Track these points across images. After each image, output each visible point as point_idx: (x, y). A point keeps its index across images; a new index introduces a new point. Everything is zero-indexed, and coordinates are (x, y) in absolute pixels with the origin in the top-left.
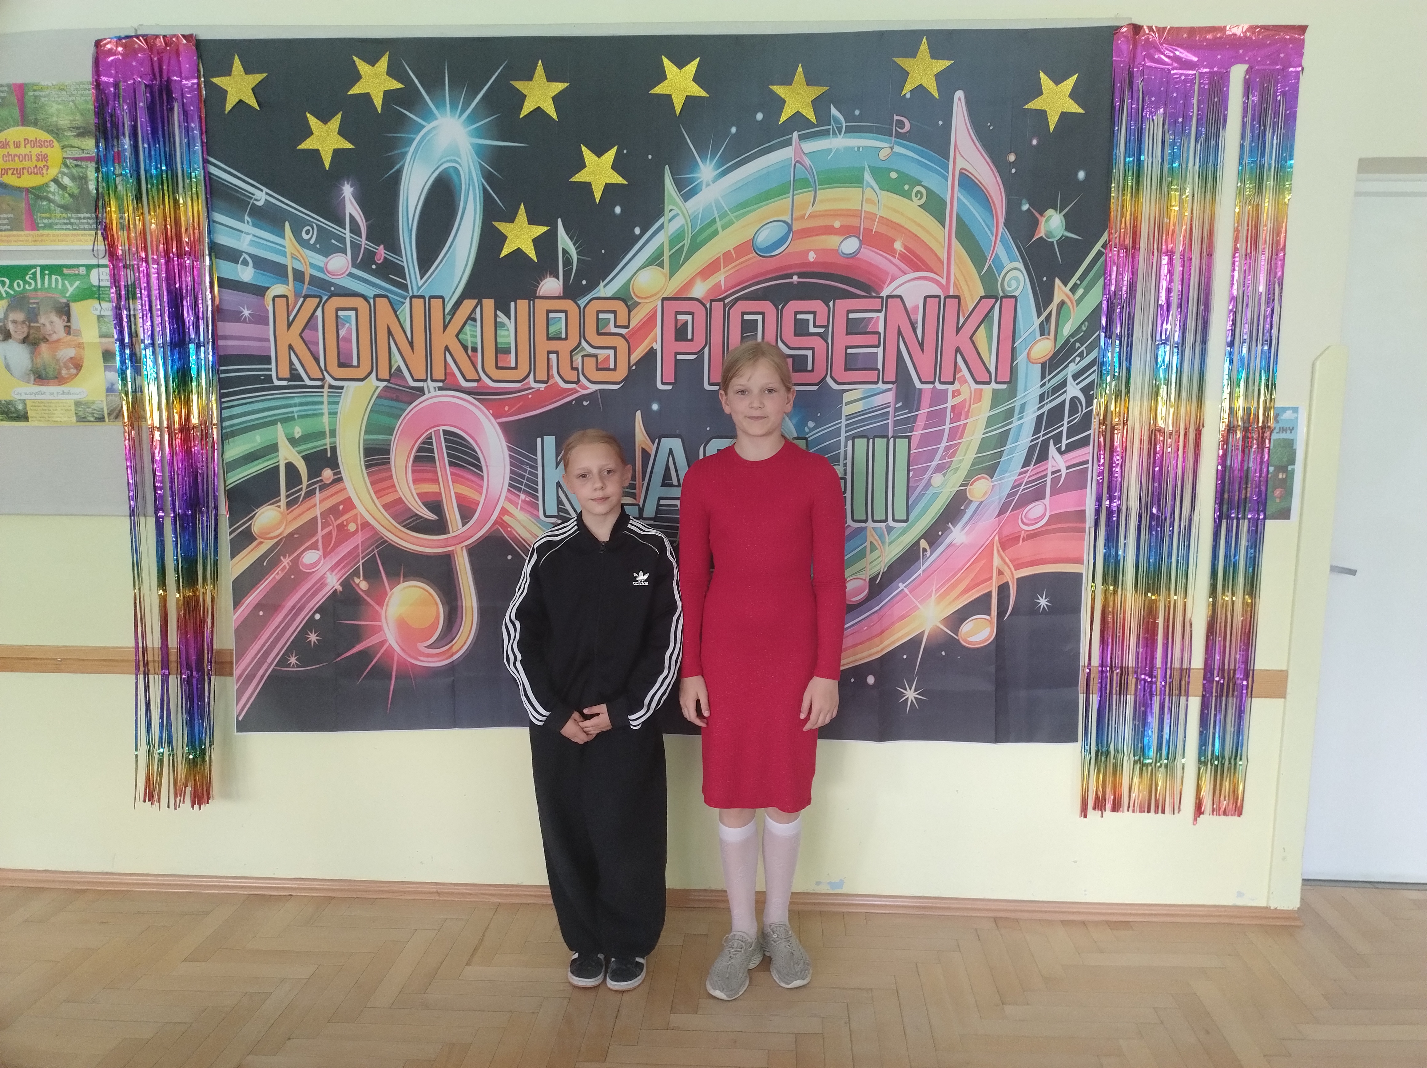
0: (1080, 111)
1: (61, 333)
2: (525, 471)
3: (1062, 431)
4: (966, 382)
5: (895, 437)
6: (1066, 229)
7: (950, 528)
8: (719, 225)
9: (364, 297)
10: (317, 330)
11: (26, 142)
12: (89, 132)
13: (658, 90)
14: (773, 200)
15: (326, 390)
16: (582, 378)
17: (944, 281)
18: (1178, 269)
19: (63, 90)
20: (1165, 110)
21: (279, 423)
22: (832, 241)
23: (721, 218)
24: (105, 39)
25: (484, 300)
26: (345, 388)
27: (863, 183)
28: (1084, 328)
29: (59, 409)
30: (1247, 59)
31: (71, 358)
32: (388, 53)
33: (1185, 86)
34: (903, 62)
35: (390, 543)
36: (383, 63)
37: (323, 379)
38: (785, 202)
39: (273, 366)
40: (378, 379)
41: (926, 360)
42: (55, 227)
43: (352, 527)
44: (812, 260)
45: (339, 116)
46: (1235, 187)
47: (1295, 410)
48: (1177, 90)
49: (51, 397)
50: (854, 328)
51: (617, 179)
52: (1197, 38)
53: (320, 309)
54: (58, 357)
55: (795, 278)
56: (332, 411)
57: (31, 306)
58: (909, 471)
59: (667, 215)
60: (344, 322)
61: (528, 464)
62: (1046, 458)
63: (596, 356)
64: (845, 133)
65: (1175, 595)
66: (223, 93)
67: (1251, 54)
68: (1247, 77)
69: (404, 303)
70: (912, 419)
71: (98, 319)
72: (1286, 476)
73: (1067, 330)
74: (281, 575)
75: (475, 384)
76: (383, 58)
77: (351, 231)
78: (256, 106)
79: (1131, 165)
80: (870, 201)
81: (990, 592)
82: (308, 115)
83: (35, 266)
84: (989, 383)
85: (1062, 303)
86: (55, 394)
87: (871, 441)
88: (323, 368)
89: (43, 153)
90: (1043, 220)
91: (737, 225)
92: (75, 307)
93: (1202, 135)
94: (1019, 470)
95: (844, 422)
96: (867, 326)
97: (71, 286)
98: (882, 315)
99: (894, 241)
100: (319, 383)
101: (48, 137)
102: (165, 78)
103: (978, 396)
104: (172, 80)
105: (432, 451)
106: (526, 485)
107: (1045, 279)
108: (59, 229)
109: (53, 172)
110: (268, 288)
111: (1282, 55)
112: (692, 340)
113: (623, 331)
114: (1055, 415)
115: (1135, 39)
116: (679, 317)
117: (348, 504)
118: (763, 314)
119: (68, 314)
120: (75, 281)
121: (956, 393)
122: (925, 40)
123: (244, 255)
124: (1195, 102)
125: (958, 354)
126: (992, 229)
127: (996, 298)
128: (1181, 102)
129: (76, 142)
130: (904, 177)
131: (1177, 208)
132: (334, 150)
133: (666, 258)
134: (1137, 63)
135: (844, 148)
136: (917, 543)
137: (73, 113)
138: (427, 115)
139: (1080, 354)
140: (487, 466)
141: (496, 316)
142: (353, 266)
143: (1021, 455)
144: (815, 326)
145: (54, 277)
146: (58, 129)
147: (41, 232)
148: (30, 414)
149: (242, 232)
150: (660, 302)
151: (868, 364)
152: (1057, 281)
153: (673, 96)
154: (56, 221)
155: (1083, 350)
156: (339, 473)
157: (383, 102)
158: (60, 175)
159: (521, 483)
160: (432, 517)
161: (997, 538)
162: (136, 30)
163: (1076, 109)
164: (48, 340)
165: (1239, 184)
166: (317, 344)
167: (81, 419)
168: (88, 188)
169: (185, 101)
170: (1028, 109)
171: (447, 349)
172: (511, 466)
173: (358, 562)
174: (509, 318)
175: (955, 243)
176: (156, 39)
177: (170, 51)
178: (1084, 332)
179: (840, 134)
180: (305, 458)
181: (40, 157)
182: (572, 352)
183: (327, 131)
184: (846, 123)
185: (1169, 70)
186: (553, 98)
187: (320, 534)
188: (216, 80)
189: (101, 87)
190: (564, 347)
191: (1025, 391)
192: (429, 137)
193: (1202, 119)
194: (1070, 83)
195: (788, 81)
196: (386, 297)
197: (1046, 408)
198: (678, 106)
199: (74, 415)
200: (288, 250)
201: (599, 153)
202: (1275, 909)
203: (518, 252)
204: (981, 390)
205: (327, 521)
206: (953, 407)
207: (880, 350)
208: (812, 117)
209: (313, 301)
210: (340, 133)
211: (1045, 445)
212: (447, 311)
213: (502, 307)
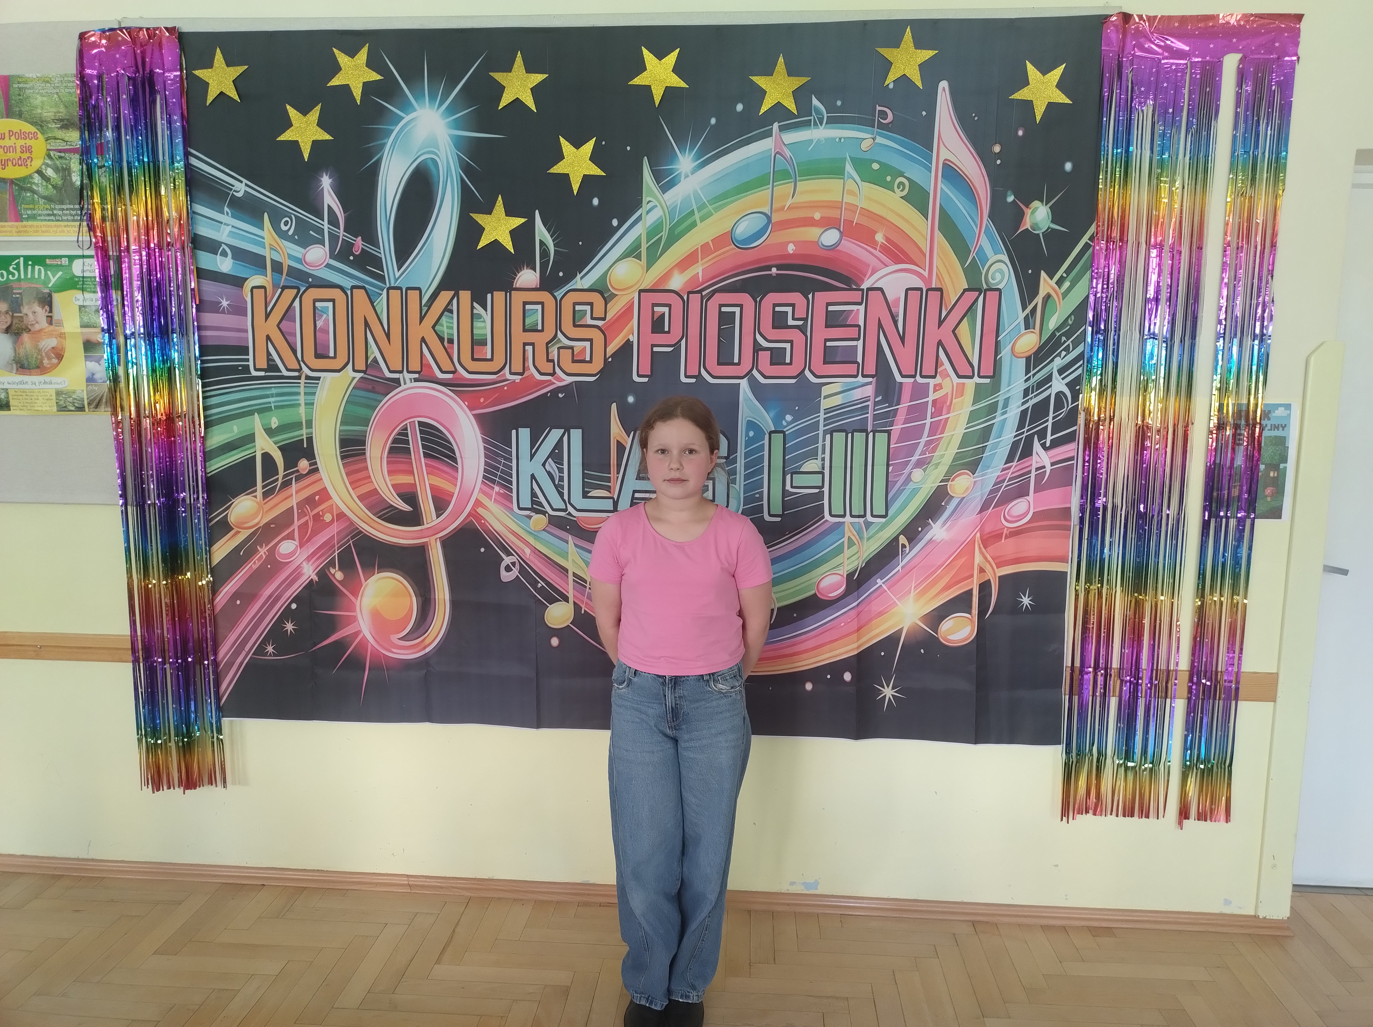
0: (1067, 101)
1: (44, 323)
2: (500, 463)
3: (1046, 427)
4: (948, 375)
5: (874, 432)
6: (1053, 222)
7: (930, 524)
8: (697, 216)
9: (342, 288)
10: (295, 321)
11: (11, 134)
12: (73, 124)
13: (637, 81)
14: (753, 191)
15: (303, 380)
16: (557, 369)
17: (926, 274)
18: (1167, 262)
19: (48, 82)
20: (1155, 100)
21: (256, 413)
22: (812, 233)
23: (700, 209)
24: (90, 31)
25: (461, 292)
26: (321, 379)
27: (844, 175)
28: (1070, 322)
29: (40, 398)
30: (1241, 48)
31: (53, 348)
32: (367, 45)
33: (1176, 76)
34: (885, 52)
35: (365, 534)
36: (363, 55)
37: (300, 370)
38: (765, 193)
39: (251, 357)
40: (354, 370)
41: (907, 354)
42: (38, 218)
43: (328, 518)
44: (791, 252)
45: (318, 107)
46: (1227, 180)
47: (1288, 407)
48: (1167, 80)
49: (33, 386)
50: (833, 320)
51: (596, 171)
52: (1189, 27)
53: (298, 300)
54: (41, 347)
55: (774, 270)
56: (308, 401)
57: (14, 296)
58: (888, 465)
59: (645, 207)
60: (320, 313)
61: (502, 456)
62: (1031, 454)
63: (572, 348)
64: (826, 123)
65: (1162, 595)
66: (205, 85)
67: (1245, 43)
68: (1241, 66)
69: (381, 294)
70: (892, 413)
71: (80, 309)
72: (1278, 474)
73: (1052, 324)
74: (258, 564)
75: (450, 376)
76: (362, 50)
77: (330, 223)
78: (236, 97)
79: (1119, 156)
80: (851, 193)
81: (972, 590)
82: (288, 107)
83: (18, 257)
84: (972, 377)
85: (1048, 296)
86: (37, 384)
87: (850, 435)
88: (300, 359)
89: (27, 145)
90: (1028, 212)
91: (716, 216)
92: (56, 297)
93: (1192, 125)
94: (1002, 466)
95: (822, 416)
96: (847, 318)
97: (54, 277)
98: (862, 308)
99: (875, 232)
100: (296, 374)
101: (32, 129)
102: (148, 70)
103: (961, 390)
104: (155, 72)
105: (407, 442)
106: (501, 477)
107: (1030, 271)
108: (42, 220)
109: (37, 163)
110: (247, 279)
111: (1277, 44)
112: (669, 332)
113: (600, 323)
114: (1040, 410)
115: (1125, 28)
116: (656, 309)
117: (324, 495)
118: (741, 306)
119: (50, 304)
120: (58, 272)
121: (938, 387)
122: (908, 29)
123: (224, 246)
124: (1186, 92)
125: (940, 348)
126: (976, 220)
127: (979, 290)
128: (1172, 92)
129: (60, 134)
130: (886, 168)
131: (1166, 201)
132: (313, 141)
133: (643, 249)
134: (1126, 52)
135: (825, 139)
136: (896, 539)
137: (56, 105)
138: (406, 106)
139: (1067, 349)
140: (461, 457)
141: (473, 308)
142: (330, 258)
143: (1004, 451)
144: (794, 319)
145: (37, 268)
146: (42, 121)
147: (25, 223)
148: (12, 403)
149: (221, 223)
150: (637, 294)
151: (848, 357)
152: (1043, 274)
153: (652, 88)
154: (40, 212)
155: (1068, 345)
156: (316, 463)
157: (362, 93)
158: (43, 167)
159: (496, 475)
160: (407, 508)
161: (978, 535)
162: (120, 23)
163: (1062, 99)
164: (30, 330)
165: (1231, 176)
166: (295, 335)
167: (62, 408)
168: (71, 179)
169: (167, 93)
170: (1013, 99)
171: (423, 340)
172: (485, 457)
173: (334, 552)
174: (486, 310)
175: (938, 235)
176: (139, 32)
177: (153, 43)
178: (1070, 325)
179: (821, 124)
180: (282, 449)
181: (24, 149)
182: (547, 344)
183: (306, 122)
184: (827, 113)
185: (1160, 60)
186: (531, 89)
187: (296, 523)
188: (197, 73)
189: (85, 80)
190: (540, 339)
191: (1009, 386)
192: (408, 128)
193: (1193, 109)
194: (1057, 73)
195: (768, 71)
196: (363, 288)
197: (1030, 403)
198: (657, 97)
199: (55, 404)
200: (267, 242)
201: (577, 145)
202: (1265, 918)
203: (496, 244)
204: (964, 384)
205: (303, 511)
206: (934, 402)
207: (860, 344)
208: (792, 107)
209: (291, 293)
210: (319, 125)
211: (1029, 440)
212: (423, 303)
213: (479, 298)
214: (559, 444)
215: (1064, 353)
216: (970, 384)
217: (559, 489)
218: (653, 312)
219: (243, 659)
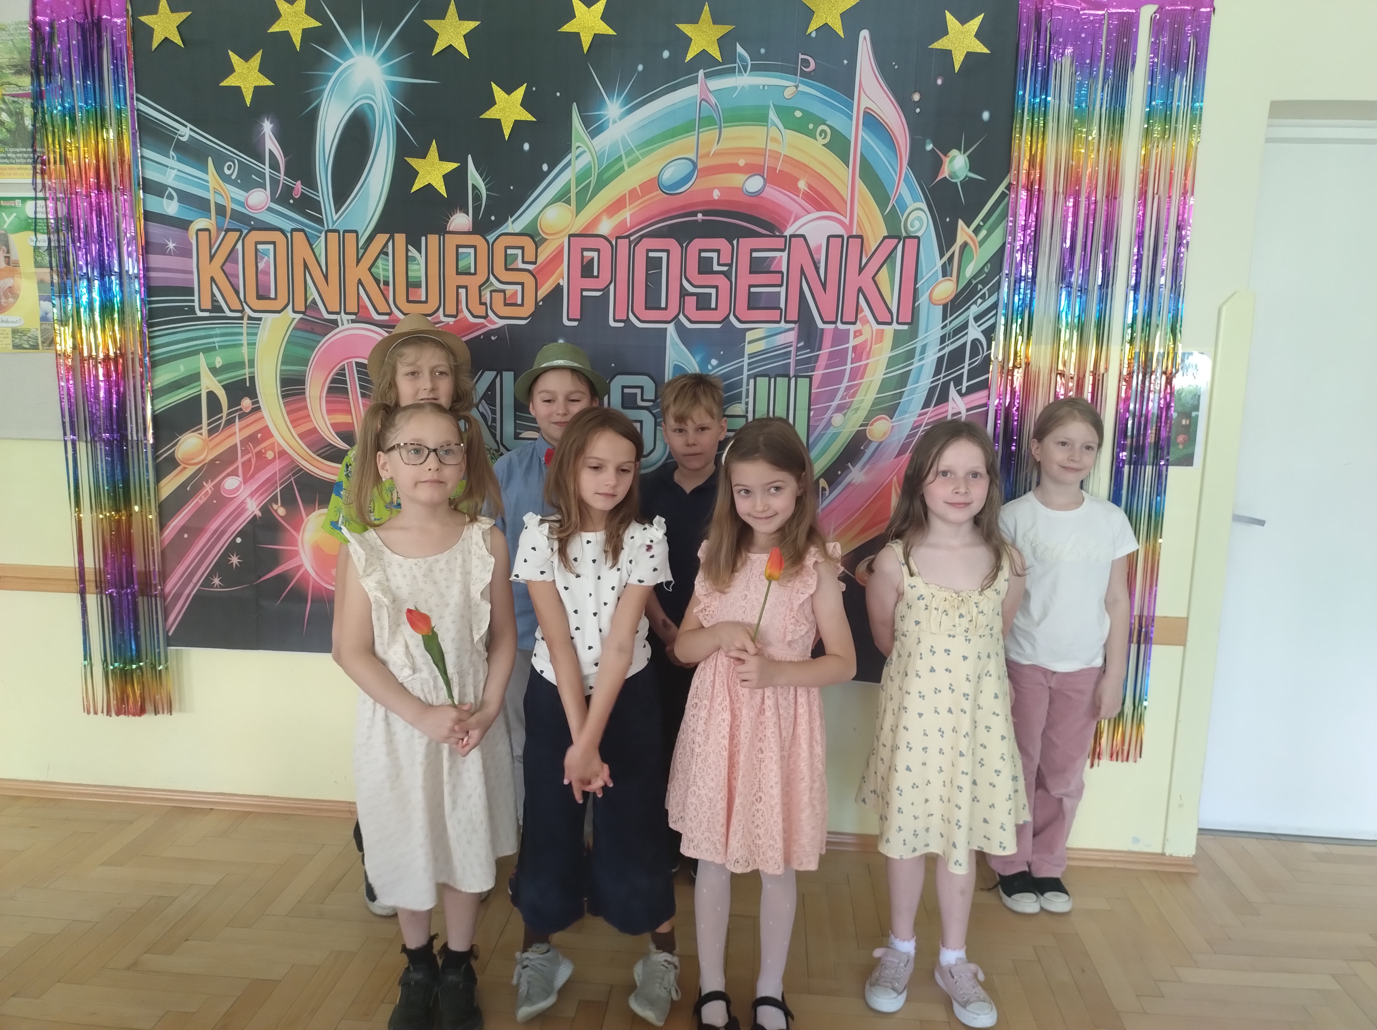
0: (986, 51)
3: (963, 373)
4: (868, 322)
5: (796, 377)
6: (970, 170)
7: (849, 468)
8: (625, 162)
9: (282, 231)
10: (238, 263)
13: (567, 28)
14: (679, 138)
15: (245, 321)
16: (490, 312)
17: (847, 221)
18: (1083, 211)
19: (3, 30)
20: (1073, 51)
21: (201, 353)
22: (737, 180)
23: (627, 155)
25: (395, 235)
26: (263, 320)
27: (767, 123)
28: (986, 270)
31: (9, 288)
33: (1094, 27)
35: (305, 471)
36: (302, 2)
37: (242, 311)
38: (690, 140)
39: (196, 298)
40: (294, 312)
41: (828, 300)
43: (270, 455)
44: (716, 198)
45: (259, 54)
46: (1142, 129)
48: (1085, 31)
50: (757, 266)
51: (527, 116)
53: (240, 243)
55: (700, 216)
56: (251, 341)
58: (809, 410)
59: (575, 152)
60: (261, 255)
62: (947, 400)
63: (504, 291)
64: (751, 71)
66: (150, 31)
68: (1157, 17)
69: (319, 237)
70: (814, 358)
71: (33, 250)
72: (1190, 423)
73: (969, 271)
74: (204, 499)
75: (386, 318)
77: (271, 167)
78: (180, 43)
80: (774, 140)
82: (230, 53)
84: (890, 324)
85: (965, 245)
87: (773, 380)
88: (243, 300)
90: (946, 160)
91: (644, 162)
93: (1109, 75)
94: (919, 411)
95: (746, 361)
96: (770, 265)
97: (9, 218)
98: (785, 255)
99: (798, 180)
100: (239, 315)
102: (96, 17)
103: (880, 336)
104: (103, 18)
105: (345, 382)
107: (948, 220)
110: (192, 222)
112: (597, 277)
113: (531, 267)
114: (957, 357)
116: (586, 254)
117: (266, 433)
119: (7, 245)
120: (12, 214)
121: (858, 333)
123: (169, 189)
124: (1103, 43)
125: (861, 295)
126: (896, 168)
127: (899, 238)
128: (1090, 42)
129: (14, 79)
130: (809, 116)
131: (1083, 151)
132: (256, 87)
133: (573, 195)
134: (1045, 3)
135: (750, 86)
137: (11, 52)
138: (344, 53)
139: (983, 297)
141: (407, 250)
142: (271, 201)
143: (921, 396)
144: (719, 264)
149: (167, 167)
150: (567, 238)
151: (771, 303)
152: (961, 222)
153: (581, 35)
155: (985, 293)
156: (258, 402)
157: (301, 40)
161: (895, 478)
163: (981, 48)
165: (1146, 126)
166: (237, 276)
167: (16, 347)
168: (24, 123)
169: (114, 38)
170: (933, 49)
171: (360, 282)
173: (277, 488)
174: (420, 253)
175: (859, 182)
178: (987, 274)
179: (745, 72)
180: (225, 387)
182: (480, 287)
183: (248, 68)
184: (751, 61)
185: (1079, 11)
186: (464, 36)
187: (240, 460)
188: (143, 19)
189: (38, 26)
190: (473, 282)
191: (926, 332)
192: (345, 74)
193: (1110, 60)
194: (976, 23)
195: (694, 19)
196: (303, 231)
197: (947, 350)
198: (586, 44)
199: (11, 343)
200: (211, 185)
201: (509, 91)
202: (1171, 856)
203: (429, 188)
204: (883, 330)
205: (246, 449)
206: (855, 348)
207: (783, 290)
208: (717, 55)
209: (234, 236)
210: (259, 71)
211: (946, 386)
212: (360, 245)
213: (414, 241)
214: (492, 386)
215: (980, 301)
216: (889, 331)
217: (492, 429)
218: (583, 257)
219: (191, 590)
